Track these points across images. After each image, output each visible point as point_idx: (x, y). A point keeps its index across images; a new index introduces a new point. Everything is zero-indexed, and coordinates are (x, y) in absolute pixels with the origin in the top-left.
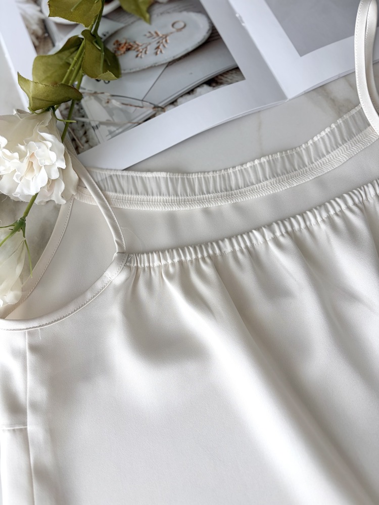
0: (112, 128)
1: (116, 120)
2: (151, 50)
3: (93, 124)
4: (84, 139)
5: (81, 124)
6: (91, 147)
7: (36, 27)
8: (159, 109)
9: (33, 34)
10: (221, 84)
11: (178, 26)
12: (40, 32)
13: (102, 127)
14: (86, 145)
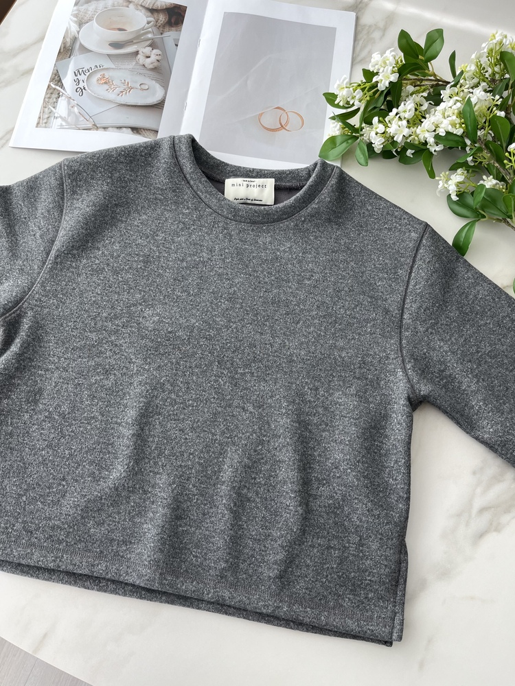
0: (64, 123)
1: (69, 120)
2: (117, 91)
3: (56, 115)
4: (45, 121)
5: (50, 111)
6: (46, 127)
7: (68, 40)
8: (95, 127)
9: (64, 43)
10: (140, 134)
11: (143, 87)
12: (68, 44)
13: (59, 119)
14: (44, 125)
